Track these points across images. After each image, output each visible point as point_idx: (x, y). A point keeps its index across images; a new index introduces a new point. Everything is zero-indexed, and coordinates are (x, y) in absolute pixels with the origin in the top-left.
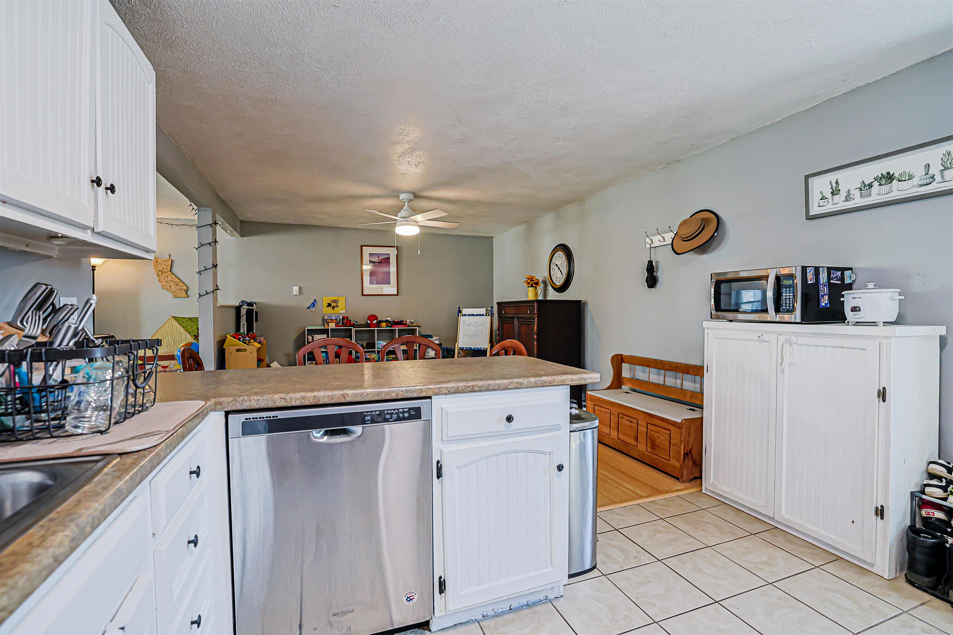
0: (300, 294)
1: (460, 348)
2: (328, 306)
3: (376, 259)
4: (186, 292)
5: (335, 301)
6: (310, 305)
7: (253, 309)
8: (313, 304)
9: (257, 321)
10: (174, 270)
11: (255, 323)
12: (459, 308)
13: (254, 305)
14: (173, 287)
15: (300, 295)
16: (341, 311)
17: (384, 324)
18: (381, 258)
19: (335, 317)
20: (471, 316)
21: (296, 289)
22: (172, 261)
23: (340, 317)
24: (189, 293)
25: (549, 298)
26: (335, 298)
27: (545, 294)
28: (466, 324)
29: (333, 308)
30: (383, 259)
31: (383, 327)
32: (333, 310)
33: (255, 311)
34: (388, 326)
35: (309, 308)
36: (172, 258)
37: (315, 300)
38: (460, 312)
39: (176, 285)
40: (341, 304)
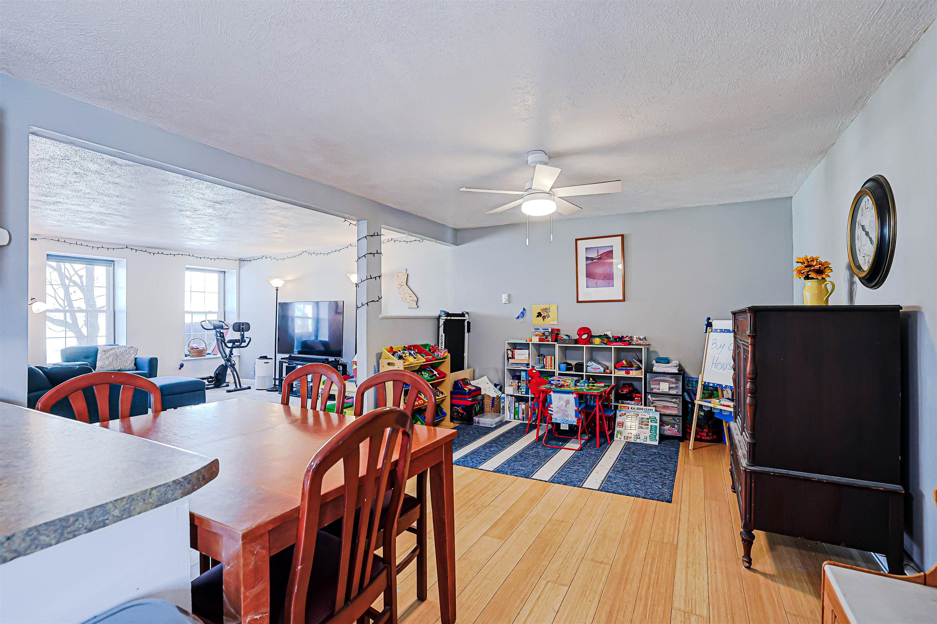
0: (509, 302)
1: (705, 382)
2: (538, 316)
3: (594, 255)
4: (417, 303)
5: (545, 310)
6: (520, 315)
7: (464, 320)
8: (523, 314)
9: (470, 331)
10: (409, 284)
11: (466, 334)
12: (709, 319)
13: (466, 315)
14: (408, 298)
15: (510, 304)
16: (551, 323)
17: (597, 341)
18: (601, 252)
19: (543, 329)
20: (724, 332)
21: (504, 297)
22: (408, 275)
23: (548, 329)
24: (419, 304)
25: (858, 302)
26: (546, 306)
27: (851, 296)
28: (717, 345)
29: (544, 318)
30: (604, 253)
31: (596, 343)
32: (544, 320)
33: (468, 322)
34: (604, 343)
35: (518, 318)
36: (408, 272)
37: (524, 309)
38: (709, 325)
39: (410, 297)
40: (553, 313)
